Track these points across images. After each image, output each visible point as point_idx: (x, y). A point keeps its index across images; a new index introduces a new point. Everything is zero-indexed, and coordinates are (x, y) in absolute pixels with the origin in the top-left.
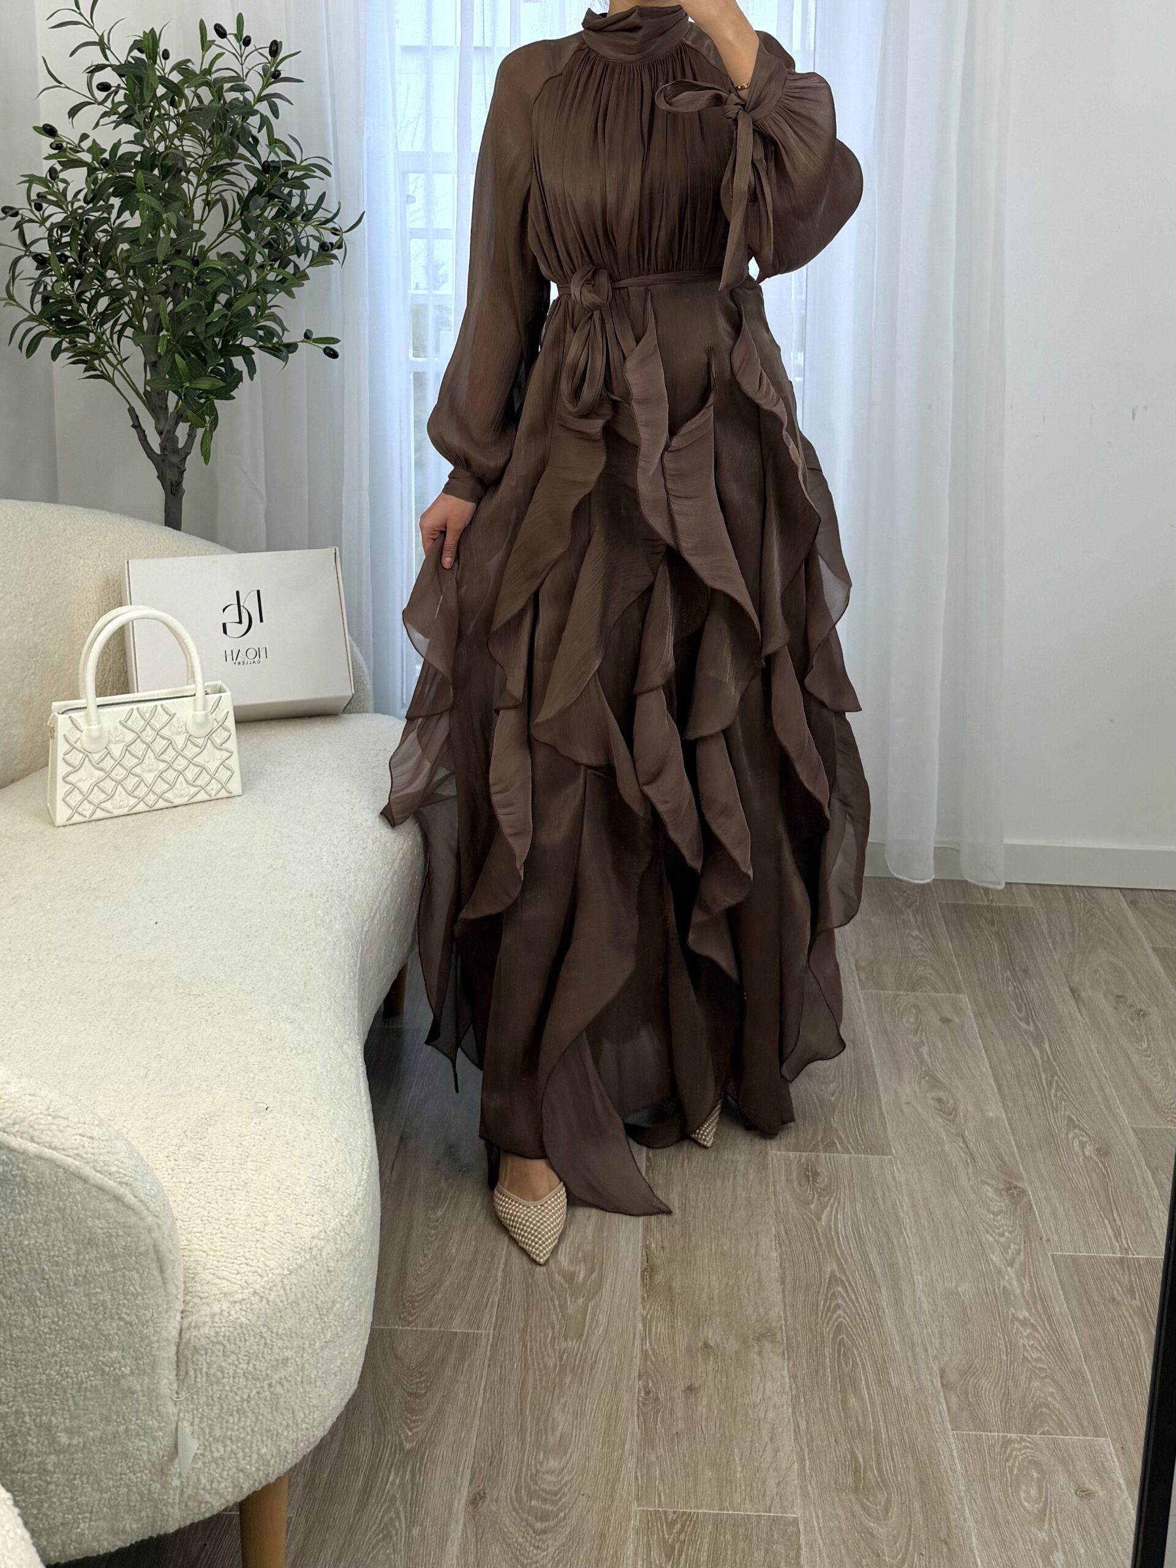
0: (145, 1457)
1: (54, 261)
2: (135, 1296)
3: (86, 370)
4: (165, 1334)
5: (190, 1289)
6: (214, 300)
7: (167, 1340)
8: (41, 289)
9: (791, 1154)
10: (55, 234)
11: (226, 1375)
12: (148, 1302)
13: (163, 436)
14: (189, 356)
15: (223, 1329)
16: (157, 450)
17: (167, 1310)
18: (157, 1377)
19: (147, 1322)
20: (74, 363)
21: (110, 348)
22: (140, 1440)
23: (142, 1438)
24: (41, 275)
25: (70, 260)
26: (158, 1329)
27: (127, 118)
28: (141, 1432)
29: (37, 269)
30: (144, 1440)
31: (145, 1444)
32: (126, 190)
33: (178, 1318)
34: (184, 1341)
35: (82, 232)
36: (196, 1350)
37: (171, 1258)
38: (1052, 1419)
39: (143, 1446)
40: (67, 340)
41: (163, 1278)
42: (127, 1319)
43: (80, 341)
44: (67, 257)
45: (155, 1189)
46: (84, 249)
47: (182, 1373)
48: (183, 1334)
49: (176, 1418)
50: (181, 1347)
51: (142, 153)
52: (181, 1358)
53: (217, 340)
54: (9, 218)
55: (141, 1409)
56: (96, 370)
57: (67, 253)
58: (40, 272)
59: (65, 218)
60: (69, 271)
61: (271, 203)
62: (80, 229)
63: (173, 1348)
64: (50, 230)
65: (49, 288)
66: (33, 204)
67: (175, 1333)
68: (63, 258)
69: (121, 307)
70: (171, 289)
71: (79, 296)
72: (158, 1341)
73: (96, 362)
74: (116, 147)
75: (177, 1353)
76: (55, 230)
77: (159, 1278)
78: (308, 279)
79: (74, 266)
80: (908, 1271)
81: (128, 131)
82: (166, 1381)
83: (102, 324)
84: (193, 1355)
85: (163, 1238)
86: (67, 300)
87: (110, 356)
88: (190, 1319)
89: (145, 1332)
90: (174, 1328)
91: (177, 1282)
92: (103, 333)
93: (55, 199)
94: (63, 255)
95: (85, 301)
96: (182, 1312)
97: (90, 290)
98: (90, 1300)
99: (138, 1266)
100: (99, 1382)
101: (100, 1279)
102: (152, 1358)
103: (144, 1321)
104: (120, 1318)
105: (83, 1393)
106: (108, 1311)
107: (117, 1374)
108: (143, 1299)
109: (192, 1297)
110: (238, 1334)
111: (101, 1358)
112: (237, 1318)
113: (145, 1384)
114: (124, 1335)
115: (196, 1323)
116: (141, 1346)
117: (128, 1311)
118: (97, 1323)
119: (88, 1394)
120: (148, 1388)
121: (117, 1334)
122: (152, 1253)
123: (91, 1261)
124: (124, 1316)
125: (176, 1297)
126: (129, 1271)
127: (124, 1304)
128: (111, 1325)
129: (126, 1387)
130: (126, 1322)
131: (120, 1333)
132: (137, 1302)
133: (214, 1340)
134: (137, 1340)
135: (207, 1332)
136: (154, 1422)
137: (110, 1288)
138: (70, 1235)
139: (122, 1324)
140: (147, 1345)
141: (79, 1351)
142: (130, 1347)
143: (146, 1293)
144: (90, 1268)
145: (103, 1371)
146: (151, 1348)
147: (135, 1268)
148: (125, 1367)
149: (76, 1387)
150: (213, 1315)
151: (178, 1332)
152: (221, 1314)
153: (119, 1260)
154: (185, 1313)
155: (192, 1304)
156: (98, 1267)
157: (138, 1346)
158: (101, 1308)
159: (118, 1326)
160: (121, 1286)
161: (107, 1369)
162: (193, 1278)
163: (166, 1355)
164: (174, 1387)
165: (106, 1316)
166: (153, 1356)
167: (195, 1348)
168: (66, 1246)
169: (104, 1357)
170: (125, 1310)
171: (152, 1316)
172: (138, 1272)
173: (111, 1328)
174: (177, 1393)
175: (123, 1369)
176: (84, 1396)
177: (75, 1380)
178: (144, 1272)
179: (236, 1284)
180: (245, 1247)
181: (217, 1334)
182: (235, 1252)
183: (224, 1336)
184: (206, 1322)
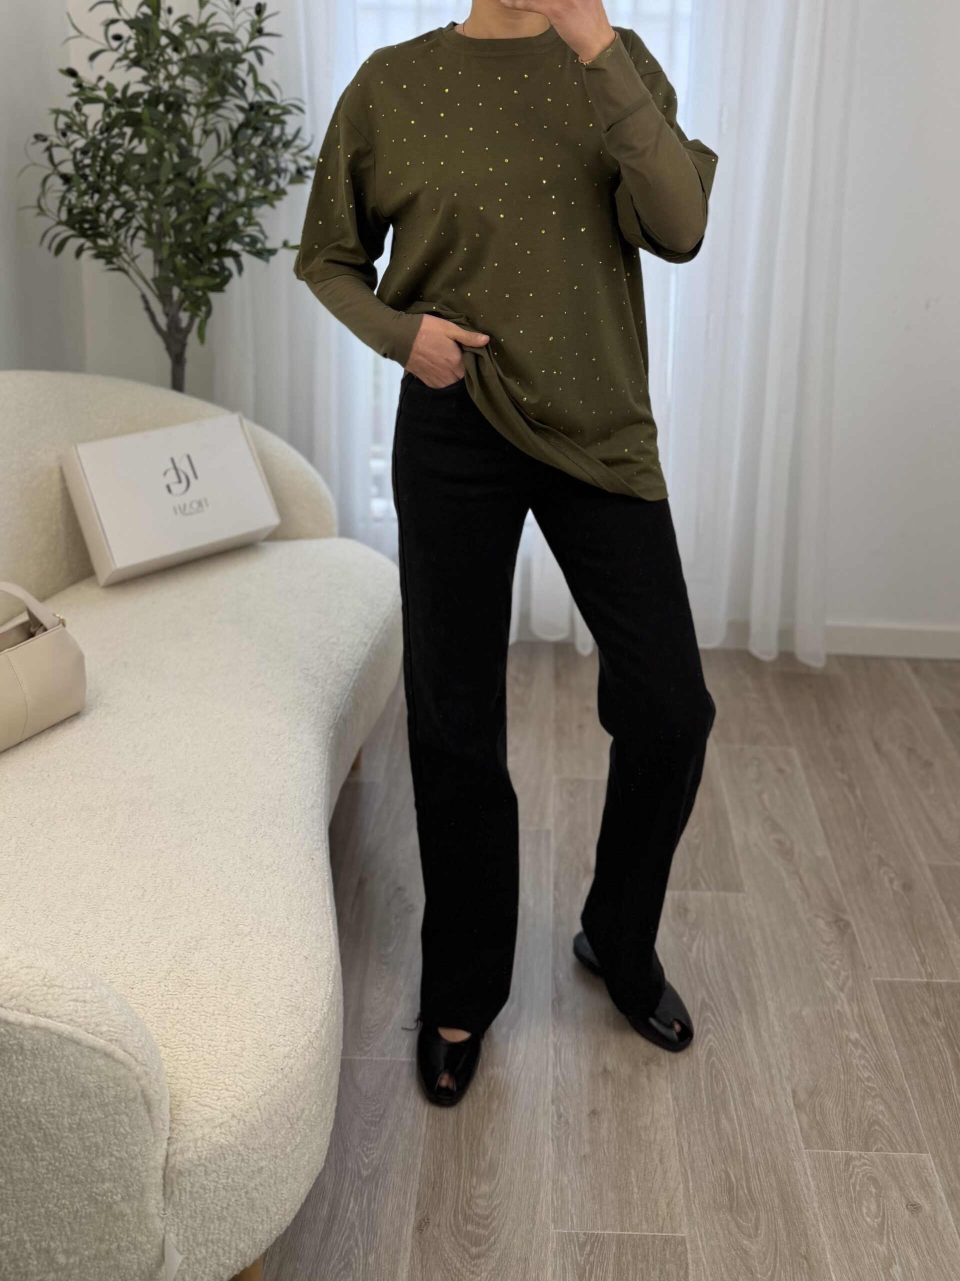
0: (135, 1267)
2: (125, 1135)
4: (152, 1163)
5: (176, 1117)
7: (155, 1168)
8: (66, 203)
10: (78, 157)
11: (207, 1191)
12: (137, 1139)
13: (168, 317)
15: (205, 1152)
16: (164, 328)
17: (155, 1143)
18: (145, 1200)
19: (136, 1155)
22: (131, 1254)
23: (133, 1251)
24: (67, 191)
26: (146, 1161)
27: (137, 63)
28: (132, 1247)
29: (63, 185)
30: (134, 1253)
31: (135, 1256)
32: (136, 122)
33: (165, 1145)
34: (170, 1165)
36: (179, 1174)
37: (158, 1097)
38: (884, 1136)
39: (134, 1258)
40: (90, 241)
41: (150, 1117)
42: (118, 1155)
45: (143, 1039)
46: (102, 169)
47: (169, 1189)
48: (169, 1160)
49: (163, 1231)
50: (167, 1171)
51: (149, 92)
52: (167, 1180)
54: (40, 143)
55: (131, 1228)
56: (114, 264)
58: (65, 188)
59: (86, 144)
61: (257, 134)
63: (160, 1173)
66: (59, 132)
67: (161, 1160)
72: (146, 1171)
74: (127, 87)
75: (164, 1177)
77: (147, 1118)
79: (94, 183)
80: (762, 997)
81: (137, 73)
82: (154, 1201)
84: (177, 1177)
85: (150, 1082)
87: (124, 254)
88: (175, 1147)
90: (161, 1156)
91: (163, 1117)
94: (85, 174)
96: (169, 1139)
97: (107, 203)
98: (84, 1143)
99: (127, 1110)
100: (93, 1210)
101: (93, 1125)
102: (141, 1185)
103: (133, 1156)
104: (112, 1155)
105: (78, 1220)
106: (100, 1151)
107: (109, 1202)
108: (132, 1137)
109: (177, 1124)
110: (219, 1155)
111: (95, 1190)
112: (218, 1141)
113: (135, 1207)
114: (115, 1169)
115: (181, 1149)
116: (131, 1176)
117: (118, 1149)
118: (90, 1161)
119: (83, 1220)
120: (138, 1210)
121: (109, 1169)
122: (140, 1099)
123: (84, 1110)
124: (115, 1153)
125: (163, 1129)
126: (119, 1115)
127: (115, 1144)
128: (103, 1162)
129: (117, 1212)
130: (117, 1158)
131: (112, 1167)
132: (127, 1140)
133: (195, 1163)
134: (127, 1171)
135: (190, 1156)
136: (143, 1237)
137: (102, 1131)
138: (65, 1091)
139: (113, 1159)
140: (136, 1175)
141: (75, 1186)
142: (121, 1179)
143: (134, 1132)
144: (84, 1116)
145: (96, 1200)
146: (140, 1177)
147: (124, 1112)
148: (116, 1195)
149: (72, 1216)
150: (196, 1140)
151: (165, 1157)
152: (203, 1139)
153: (110, 1107)
154: (171, 1140)
155: (176, 1131)
156: (90, 1115)
157: (127, 1176)
158: (94, 1149)
159: (110, 1161)
160: (112, 1129)
161: (100, 1198)
162: (179, 1106)
163: (154, 1181)
164: (162, 1205)
165: (99, 1154)
166: (141, 1183)
167: (179, 1171)
168: (60, 1100)
169: (97, 1188)
170: (115, 1148)
171: (141, 1150)
172: (127, 1115)
173: (103, 1164)
174: (164, 1210)
175: (115, 1197)
176: (81, 1221)
177: (71, 1210)
178: (132, 1114)
179: (215, 1109)
180: (225, 1073)
181: (199, 1156)
182: (216, 1078)
183: (206, 1159)
184: (189, 1147)
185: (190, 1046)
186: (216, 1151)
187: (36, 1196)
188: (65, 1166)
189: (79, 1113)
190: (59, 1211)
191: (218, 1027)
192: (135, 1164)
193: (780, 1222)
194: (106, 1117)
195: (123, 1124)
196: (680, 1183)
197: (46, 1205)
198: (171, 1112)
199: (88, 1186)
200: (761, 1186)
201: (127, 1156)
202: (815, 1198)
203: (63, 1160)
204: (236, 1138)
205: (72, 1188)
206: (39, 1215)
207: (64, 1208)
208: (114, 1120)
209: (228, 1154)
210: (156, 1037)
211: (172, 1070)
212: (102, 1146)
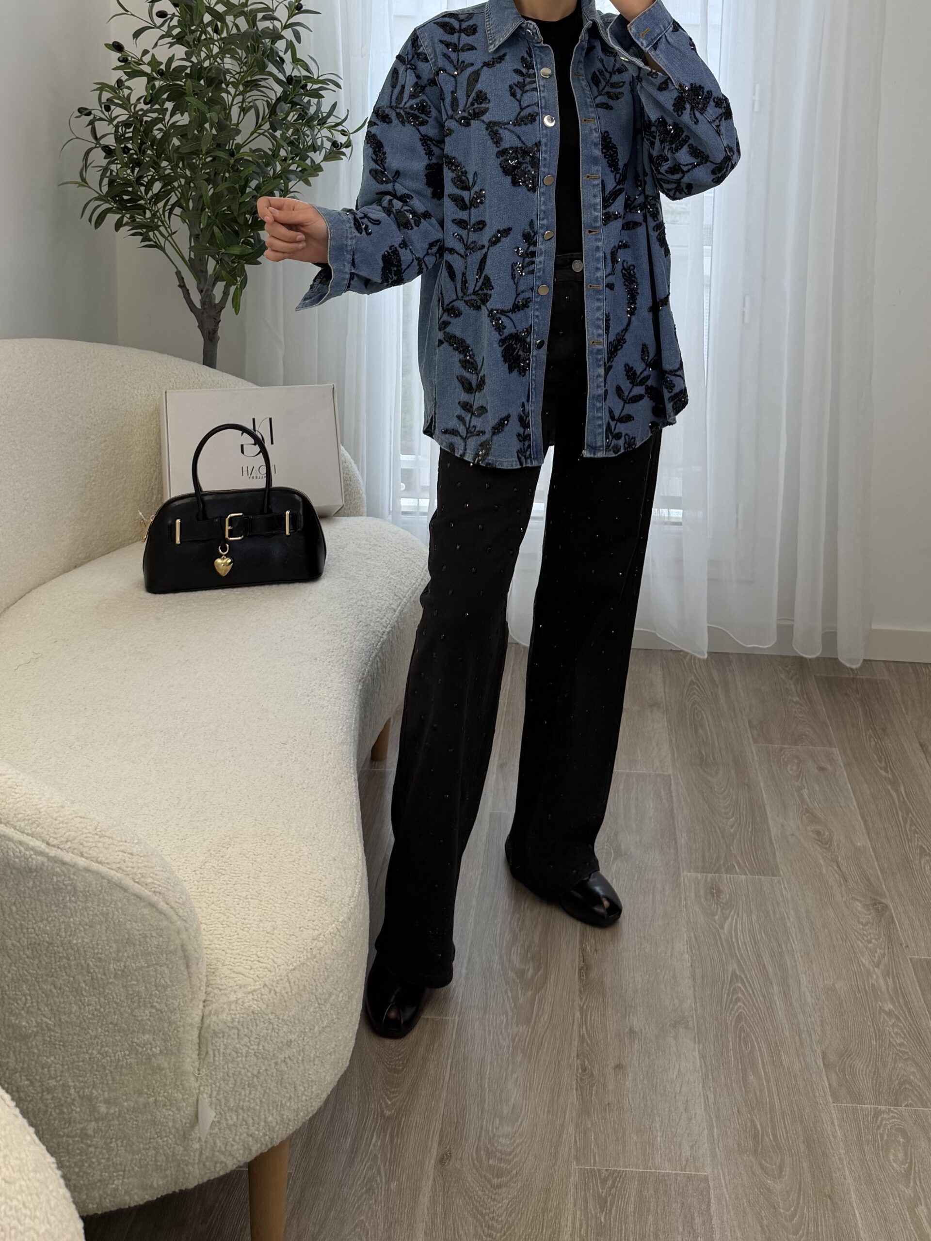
0: (171, 1124)
1: (119, 152)
2: (165, 987)
3: (143, 241)
4: (189, 1020)
5: (211, 982)
6: (246, 185)
7: (191, 1025)
8: (108, 174)
9: (699, 875)
10: (120, 130)
11: (239, 1055)
12: (176, 992)
13: (203, 294)
14: (225, 229)
15: (238, 1016)
16: (198, 305)
17: (192, 1000)
18: (181, 1057)
19: (175, 1009)
20: (133, 235)
21: (162, 222)
22: (167, 1109)
23: (169, 1107)
24: (109, 163)
25: (132, 152)
26: (184, 1016)
27: (180, 40)
28: (168, 1102)
29: (105, 158)
30: (170, 1109)
31: (171, 1112)
32: (177, 95)
33: (201, 1006)
34: (205, 1025)
35: (142, 129)
36: (215, 1033)
37: (197, 956)
38: (914, 1094)
39: (169, 1114)
40: (128, 216)
41: (189, 973)
42: (158, 1006)
43: (139, 218)
44: (129, 149)
46: (142, 143)
47: (204, 1049)
48: (205, 1019)
49: (197, 1091)
50: (203, 1031)
51: (191, 67)
52: (202, 1039)
53: (248, 216)
54: (83, 116)
55: (168, 1083)
56: (150, 240)
57: (130, 146)
58: (107, 160)
59: (128, 118)
60: (131, 160)
61: (293, 109)
62: (141, 126)
63: (196, 1032)
64: (117, 127)
65: (114, 174)
66: (103, 106)
67: (198, 1019)
68: (126, 150)
69: (173, 189)
70: (212, 177)
71: (139, 178)
72: (184, 1026)
73: (151, 234)
74: (171, 60)
75: (199, 1036)
76: (120, 128)
77: (186, 973)
78: (322, 170)
79: (135, 156)
80: (795, 970)
81: (180, 51)
82: (190, 1058)
83: (156, 203)
84: (212, 1037)
85: (190, 939)
86: (128, 183)
87: (162, 229)
88: (210, 1008)
90: (197, 1015)
91: (200, 976)
92: (158, 211)
93: (121, 103)
94: (126, 147)
95: (142, 185)
96: (204, 1002)
97: (147, 176)
98: (128, 991)
99: (168, 962)
100: (133, 1061)
101: (137, 973)
102: (178, 1040)
103: (172, 1009)
104: (152, 1007)
105: (119, 1070)
106: (142, 1000)
107: (148, 1054)
108: (172, 990)
109: (212, 988)
110: (251, 1020)
111: (135, 1040)
112: (251, 1006)
113: (172, 1063)
114: (155, 1020)
115: (216, 1010)
116: (169, 1030)
117: (159, 1000)
118: (132, 1011)
119: (124, 1070)
120: (174, 1065)
121: (149, 1020)
122: (180, 953)
123: (129, 957)
124: (155, 1004)
125: (200, 989)
126: (161, 966)
127: (156, 995)
128: (144, 1012)
129: (155, 1065)
130: (157, 1010)
131: (152, 1019)
132: (167, 993)
133: (231, 1025)
134: (166, 1025)
135: (224, 1018)
136: (179, 1094)
137: (144, 981)
139: (154, 1011)
140: (174, 1030)
141: (117, 1034)
142: (160, 1031)
143: (173, 986)
144: (128, 964)
145: (137, 1051)
146: (178, 1031)
147: (165, 964)
148: (155, 1047)
149: (114, 1064)
150: (229, 1004)
151: (201, 1018)
152: (236, 1003)
153: (153, 957)
154: (207, 1002)
155: (212, 995)
156: (134, 963)
157: (166, 1030)
158: (136, 998)
159: (150, 1013)
160: (154, 979)
161: (140, 1049)
162: (214, 973)
163: (190, 1038)
164: (197, 1064)
165: (141, 1004)
166: (178, 1038)
167: (215, 1032)
168: (108, 945)
169: (138, 1039)
170: (156, 999)
171: (179, 1004)
172: (168, 967)
173: (144, 1014)
174: (199, 1070)
175: (154, 1049)
176: (121, 1072)
177: (113, 1058)
178: (173, 967)
179: (250, 978)
180: (257, 947)
181: (233, 1020)
182: (249, 951)
183: (239, 1022)
184: (224, 1010)
185: (224, 923)
186: (248, 1015)
187: (82, 1042)
188: (109, 1012)
189: (124, 959)
190: (102, 1059)
191: (251, 908)
192: (173, 1017)
193: (805, 1165)
194: (148, 967)
195: (164, 976)
196: (704, 1129)
197: (90, 1051)
198: (207, 973)
199: (130, 1035)
200: (787, 1133)
201: (166, 1008)
202: (842, 1145)
203: (107, 1007)
204: (267, 1006)
205: (115, 1036)
206: (83, 1061)
207: (107, 1056)
208: (156, 971)
209: (260, 1021)
211: (207, 942)
212: (144, 996)
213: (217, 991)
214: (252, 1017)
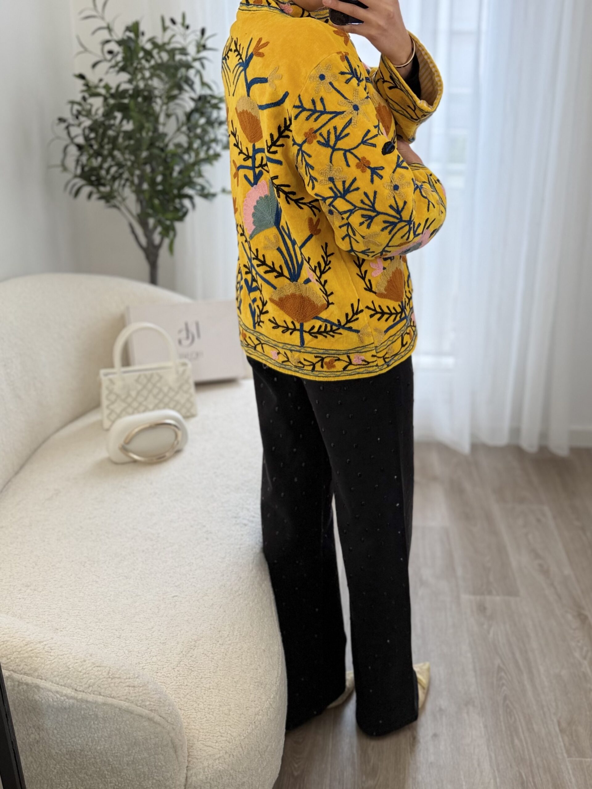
1: (87, 147)
2: (162, 767)
3: (106, 203)
4: (178, 783)
5: (191, 753)
8: (80, 164)
10: (86, 132)
12: (169, 768)
13: (147, 237)
15: (210, 775)
16: (145, 245)
17: (179, 770)
19: (168, 779)
20: (99, 200)
21: (118, 193)
24: (80, 155)
25: (95, 147)
26: (174, 781)
27: (123, 69)
29: (77, 152)
32: (124, 109)
33: (185, 771)
34: (189, 783)
35: (101, 131)
40: (96, 189)
41: (177, 755)
42: (157, 778)
46: (102, 141)
48: (188, 780)
50: (187, 787)
51: (132, 88)
53: (175, 192)
54: (62, 123)
57: (94, 143)
58: (79, 153)
59: (92, 123)
60: (95, 152)
63: (183, 788)
64: (84, 130)
65: (84, 162)
66: (74, 116)
67: (183, 780)
68: (91, 146)
69: (125, 171)
71: (101, 166)
74: (118, 86)
76: (86, 130)
77: (175, 756)
79: (97, 150)
81: (125, 77)
83: (113, 181)
85: (176, 735)
86: (95, 169)
87: (118, 197)
88: (191, 772)
89: (167, 784)
90: (183, 778)
91: (184, 755)
92: (115, 186)
93: (86, 114)
94: (91, 144)
95: (104, 169)
96: (187, 767)
97: (106, 163)
99: (162, 752)
101: (142, 761)
103: (166, 778)
104: (153, 779)
106: (146, 776)
108: (166, 768)
109: (192, 758)
110: (218, 776)
112: (218, 768)
114: (155, 787)
115: (195, 773)
117: (157, 775)
122: (170, 744)
123: (136, 753)
124: (155, 777)
125: (184, 762)
126: (158, 755)
127: (155, 772)
128: (148, 783)
130: (157, 780)
132: (163, 770)
133: (204, 781)
135: (201, 777)
137: (147, 765)
138: (124, 741)
139: (155, 781)
143: (167, 764)
144: (136, 756)
147: (161, 753)
150: (204, 768)
151: (185, 779)
152: (208, 767)
153: (152, 750)
154: (188, 768)
155: (191, 762)
156: (140, 755)
158: (143, 775)
159: (152, 783)
160: (153, 763)
162: (192, 746)
165: (146, 779)
167: (195, 786)
168: (121, 747)
171: (171, 775)
172: (163, 755)
178: (166, 754)
179: (215, 748)
180: (219, 726)
181: (206, 778)
182: (214, 729)
183: (210, 779)
184: (200, 772)
186: (216, 774)
189: (133, 754)
194: (150, 756)
195: (160, 760)
196: (491, 779)
198: (188, 750)
201: (162, 779)
204: (228, 765)
208: (155, 758)
209: (224, 775)
210: (175, 703)
211: (186, 724)
212: (147, 773)
213: (195, 760)
214: (219, 774)
